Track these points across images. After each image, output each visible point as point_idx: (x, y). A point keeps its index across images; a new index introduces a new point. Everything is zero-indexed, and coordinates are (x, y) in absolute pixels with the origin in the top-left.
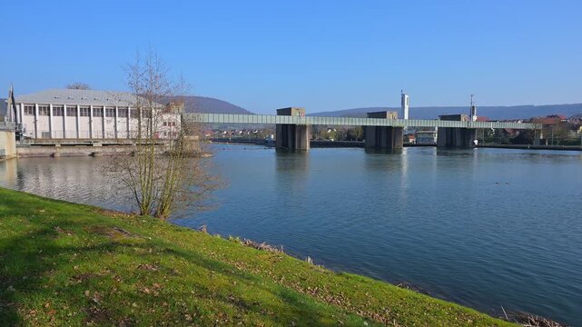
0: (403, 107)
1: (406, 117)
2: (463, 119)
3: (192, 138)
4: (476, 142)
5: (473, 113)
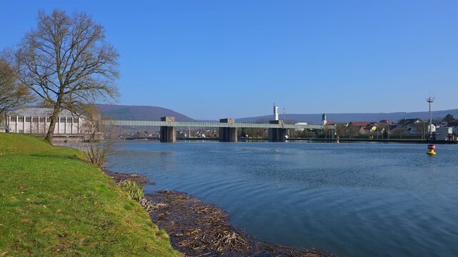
0: (275, 114)
2: (280, 123)
4: (287, 137)
5: (324, 119)
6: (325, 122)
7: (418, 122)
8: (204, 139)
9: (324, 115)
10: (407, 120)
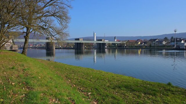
0: (94, 37)
1: (95, 40)
2: (103, 40)
3: (15, 46)
4: (106, 47)
5: (115, 39)
6: (116, 40)
7: (157, 40)
8: (60, 48)
9: (115, 37)
10: (153, 39)
